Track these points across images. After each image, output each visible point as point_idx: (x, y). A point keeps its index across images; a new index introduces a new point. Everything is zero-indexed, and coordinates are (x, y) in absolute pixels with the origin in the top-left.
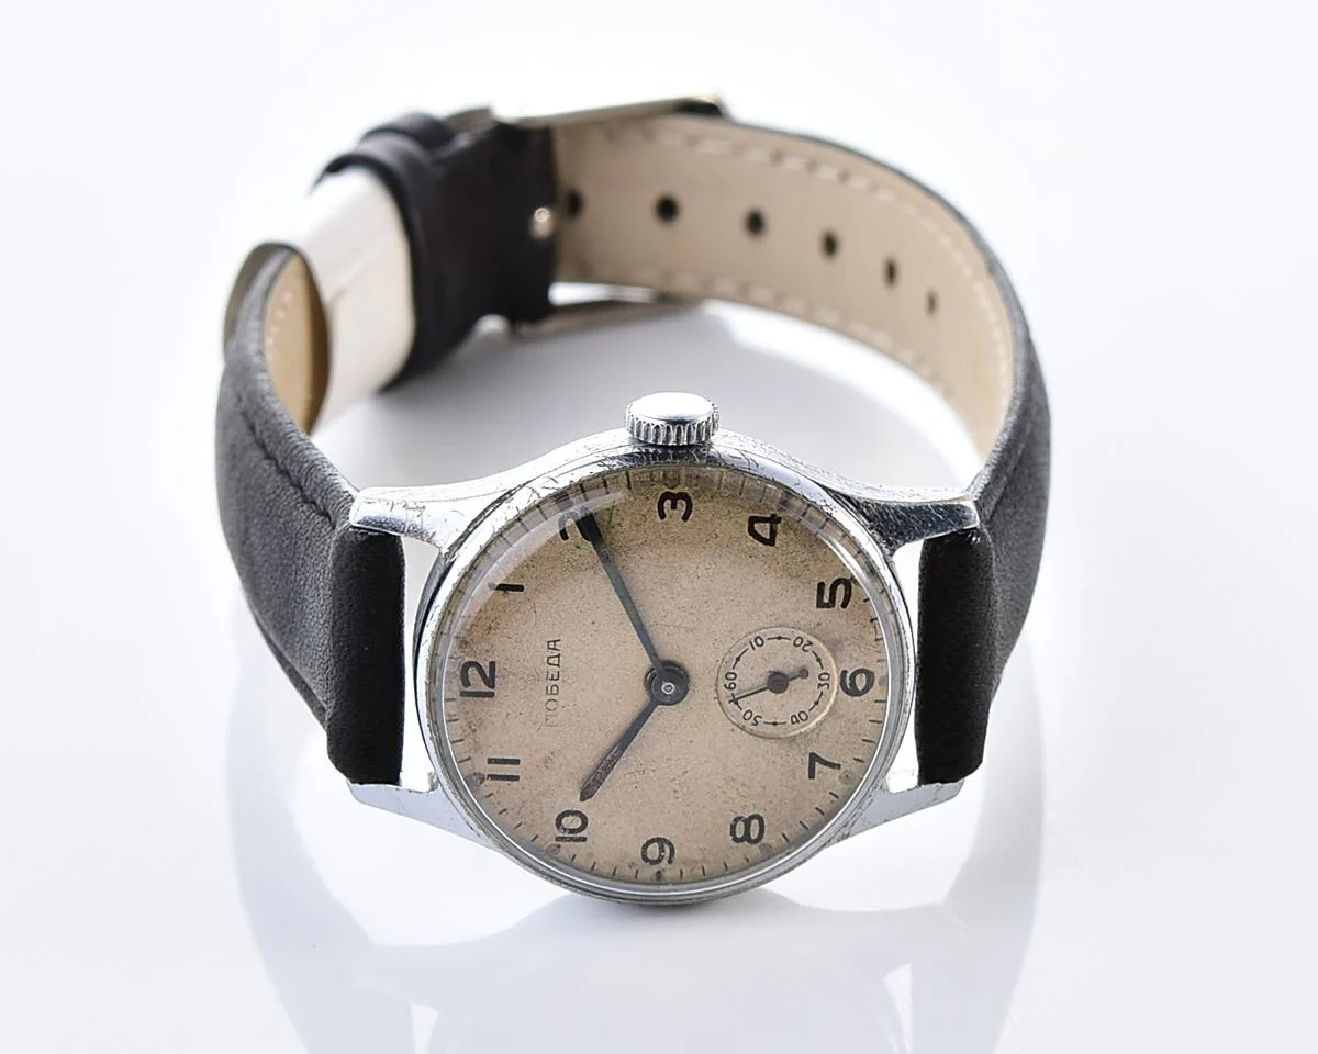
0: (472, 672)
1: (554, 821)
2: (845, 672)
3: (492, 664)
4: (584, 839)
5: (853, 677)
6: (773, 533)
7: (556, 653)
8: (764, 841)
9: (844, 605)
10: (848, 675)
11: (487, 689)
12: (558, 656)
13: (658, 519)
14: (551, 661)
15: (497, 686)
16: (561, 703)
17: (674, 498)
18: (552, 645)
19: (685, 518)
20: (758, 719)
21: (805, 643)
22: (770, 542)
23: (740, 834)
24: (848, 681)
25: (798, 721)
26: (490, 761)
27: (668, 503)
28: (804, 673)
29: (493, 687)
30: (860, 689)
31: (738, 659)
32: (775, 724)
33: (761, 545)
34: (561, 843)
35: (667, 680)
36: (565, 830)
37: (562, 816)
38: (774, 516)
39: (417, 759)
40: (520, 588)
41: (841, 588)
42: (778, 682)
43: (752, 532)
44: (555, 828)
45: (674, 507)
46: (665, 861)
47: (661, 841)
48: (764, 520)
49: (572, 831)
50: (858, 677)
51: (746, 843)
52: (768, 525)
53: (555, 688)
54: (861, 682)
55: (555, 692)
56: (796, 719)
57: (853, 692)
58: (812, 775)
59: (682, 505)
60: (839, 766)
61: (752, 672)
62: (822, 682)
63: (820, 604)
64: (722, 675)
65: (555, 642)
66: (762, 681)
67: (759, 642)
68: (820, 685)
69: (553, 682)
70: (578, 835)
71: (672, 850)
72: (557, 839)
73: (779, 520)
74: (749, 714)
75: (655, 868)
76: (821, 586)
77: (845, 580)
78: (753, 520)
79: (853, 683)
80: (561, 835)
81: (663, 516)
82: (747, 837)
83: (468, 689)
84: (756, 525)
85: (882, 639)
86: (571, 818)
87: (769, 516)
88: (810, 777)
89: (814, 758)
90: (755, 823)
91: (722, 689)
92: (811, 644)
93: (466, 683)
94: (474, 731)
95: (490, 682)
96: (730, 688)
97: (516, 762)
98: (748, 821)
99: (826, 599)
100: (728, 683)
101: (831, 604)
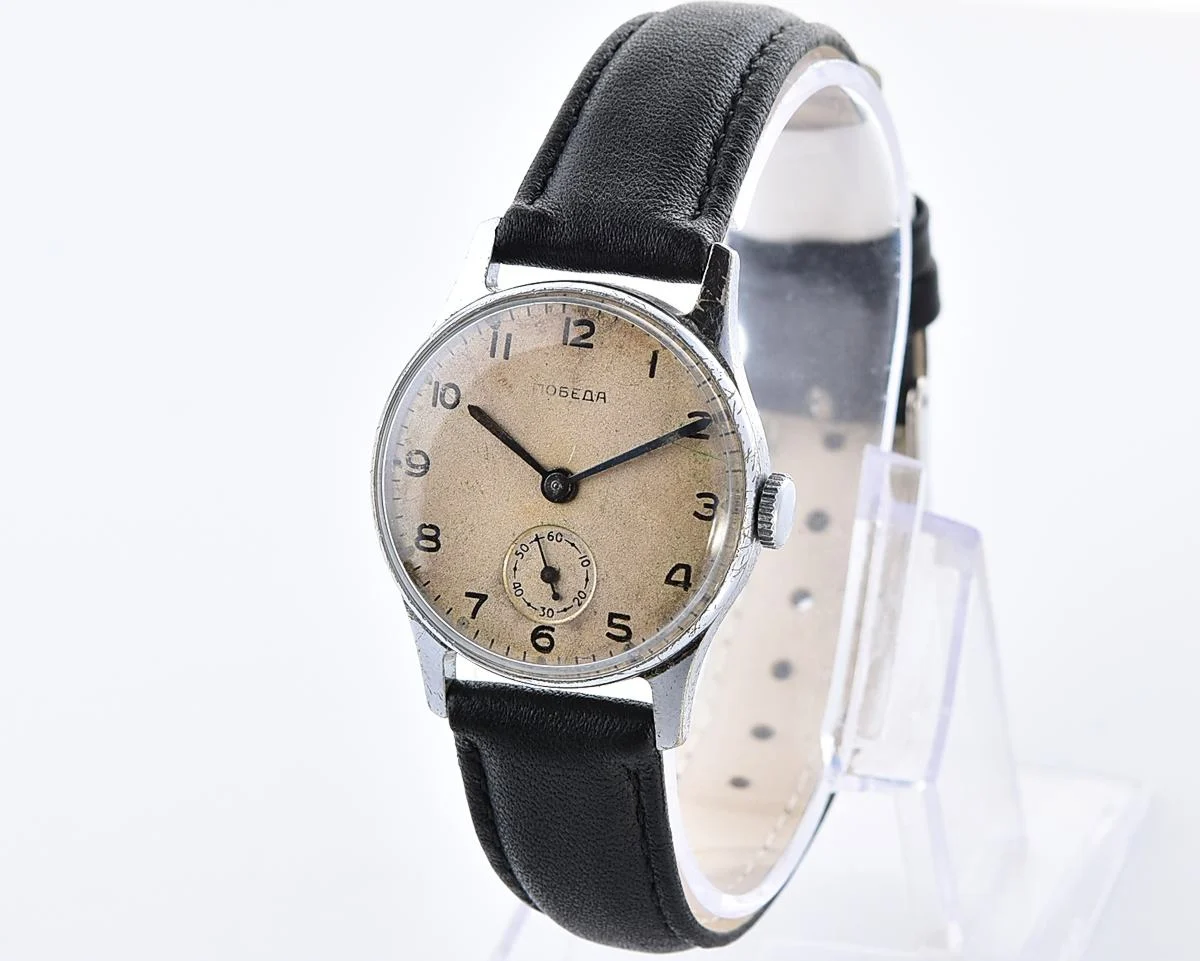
0: (586, 329)
1: (453, 382)
2: (553, 630)
3: (590, 346)
4: (435, 405)
5: (548, 636)
6: (676, 583)
7: (595, 398)
8: (418, 550)
9: (609, 635)
10: (550, 633)
11: (570, 340)
12: (592, 400)
13: (698, 492)
14: (588, 393)
15: (572, 347)
16: (553, 398)
17: (714, 507)
18: (602, 395)
19: (696, 514)
20: (520, 556)
21: (581, 600)
22: (668, 580)
23: (425, 531)
24: (545, 632)
25: (515, 588)
26: (509, 335)
27: (711, 501)
28: (556, 597)
29: (571, 345)
30: (537, 641)
31: (573, 545)
32: (515, 569)
33: (667, 572)
34: (432, 387)
35: (562, 486)
36: (444, 390)
37: (457, 390)
38: (690, 585)
39: (518, 277)
40: (652, 375)
41: (624, 633)
42: (551, 575)
43: (679, 566)
44: (447, 382)
45: (706, 505)
46: (409, 468)
47: (426, 467)
48: (687, 577)
49: (443, 395)
50: (548, 640)
51: (417, 535)
52: (682, 580)
53: (565, 394)
54: (543, 642)
55: (562, 394)
56: (517, 586)
57: (535, 635)
58: (469, 595)
59: (709, 512)
60: (474, 616)
61: (561, 556)
62: (546, 611)
63: (612, 616)
64: (560, 530)
65: (604, 398)
66: (553, 563)
68: (544, 609)
69: (570, 393)
70: (438, 400)
71: (418, 475)
72: (437, 383)
73: (686, 589)
74: (525, 549)
75: (403, 460)
76: (627, 618)
77: (630, 638)
78: (688, 568)
79: (542, 635)
80: (440, 387)
81: (700, 496)
82: (422, 537)
83: (572, 324)
84: (683, 570)
85: (577, 663)
86: (454, 396)
87: (691, 581)
88: (467, 593)
89: (483, 598)
90: (434, 545)
91: (549, 529)
92: (579, 605)
93: (577, 323)
94: (536, 326)
95: (576, 343)
96: (549, 536)
97: (506, 357)
98: (435, 539)
99: (615, 621)
100: (554, 534)
101: (611, 624)
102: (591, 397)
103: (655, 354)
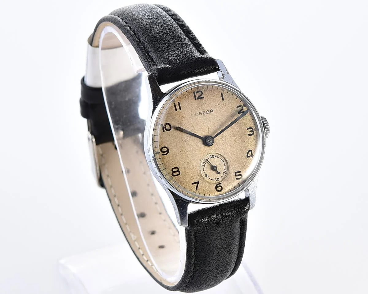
0: (200, 93)
1: (167, 122)
3: (203, 98)
4: (164, 131)
5: (220, 186)
6: (250, 156)
7: (210, 112)
8: (173, 177)
9: (236, 179)
11: (197, 98)
12: (209, 113)
14: (208, 111)
15: (198, 100)
17: (252, 131)
19: (248, 135)
20: (204, 166)
21: (225, 172)
22: (248, 157)
23: (174, 170)
24: (219, 185)
25: (206, 176)
27: (251, 130)
29: (198, 99)
30: (218, 189)
31: (218, 157)
32: (204, 171)
33: (246, 154)
35: (207, 141)
36: (165, 126)
37: (168, 124)
40: (223, 100)
41: (240, 176)
42: (214, 168)
43: (249, 151)
44: (165, 123)
45: (250, 131)
46: (163, 153)
47: (168, 151)
48: (252, 154)
49: (165, 128)
50: (220, 187)
51: (172, 172)
52: (251, 155)
53: (201, 114)
54: (219, 189)
57: (216, 188)
58: (193, 184)
59: (251, 133)
60: (197, 190)
61: (215, 162)
62: (217, 179)
63: (236, 173)
64: (213, 154)
65: (213, 111)
66: (213, 165)
67: (223, 161)
69: (199, 114)
70: (165, 129)
71: (166, 154)
73: (252, 157)
74: (205, 163)
75: (159, 151)
76: (240, 172)
77: (242, 177)
78: (251, 151)
79: (218, 187)
80: (164, 125)
81: (248, 129)
82: (174, 172)
86: (169, 126)
88: (193, 183)
89: (198, 183)
90: (178, 173)
92: (225, 174)
93: (197, 93)
94: (185, 97)
95: (199, 98)
96: (210, 157)
97: (180, 109)
98: (178, 171)
99: (237, 174)
100: (211, 156)
101: (236, 176)
102: (209, 112)
103: (222, 93)
